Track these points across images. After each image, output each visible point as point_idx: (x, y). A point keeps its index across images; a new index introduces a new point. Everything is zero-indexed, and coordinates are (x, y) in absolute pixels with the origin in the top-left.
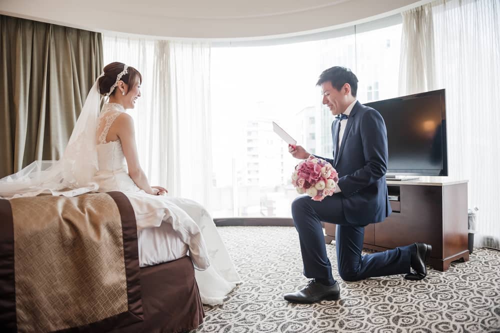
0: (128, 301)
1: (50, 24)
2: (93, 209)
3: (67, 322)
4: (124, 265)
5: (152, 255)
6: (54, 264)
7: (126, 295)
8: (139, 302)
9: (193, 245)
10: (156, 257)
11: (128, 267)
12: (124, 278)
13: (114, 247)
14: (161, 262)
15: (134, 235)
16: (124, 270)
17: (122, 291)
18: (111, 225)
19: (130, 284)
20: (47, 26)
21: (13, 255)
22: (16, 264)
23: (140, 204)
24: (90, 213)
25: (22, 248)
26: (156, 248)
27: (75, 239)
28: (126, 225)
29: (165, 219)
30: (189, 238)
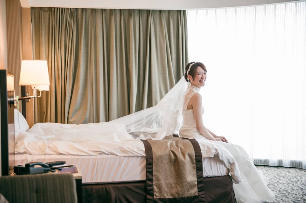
0: (198, 190)
1: (150, 10)
2: (182, 147)
3: (172, 195)
4: (196, 173)
5: (209, 172)
6: (167, 169)
7: (197, 188)
8: (203, 192)
9: (231, 169)
10: (211, 173)
11: (198, 174)
12: (196, 179)
13: (192, 164)
14: (214, 176)
15: (200, 160)
16: (196, 176)
17: (195, 185)
18: (190, 154)
19: (199, 182)
20: (148, 11)
21: (152, 164)
22: (153, 167)
23: (203, 146)
24: (181, 149)
25: (156, 161)
26: (212, 169)
27: (175, 159)
28: (197, 155)
29: (216, 154)
30: (229, 165)
